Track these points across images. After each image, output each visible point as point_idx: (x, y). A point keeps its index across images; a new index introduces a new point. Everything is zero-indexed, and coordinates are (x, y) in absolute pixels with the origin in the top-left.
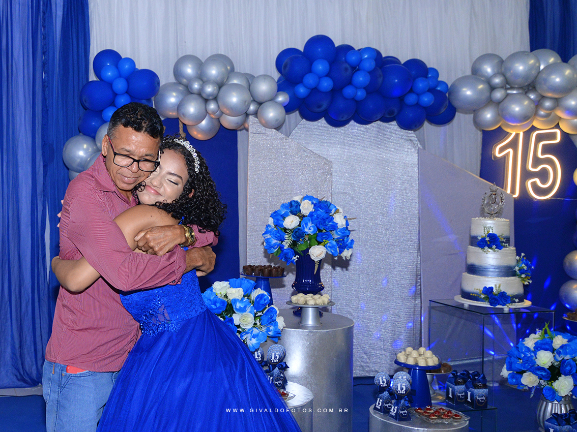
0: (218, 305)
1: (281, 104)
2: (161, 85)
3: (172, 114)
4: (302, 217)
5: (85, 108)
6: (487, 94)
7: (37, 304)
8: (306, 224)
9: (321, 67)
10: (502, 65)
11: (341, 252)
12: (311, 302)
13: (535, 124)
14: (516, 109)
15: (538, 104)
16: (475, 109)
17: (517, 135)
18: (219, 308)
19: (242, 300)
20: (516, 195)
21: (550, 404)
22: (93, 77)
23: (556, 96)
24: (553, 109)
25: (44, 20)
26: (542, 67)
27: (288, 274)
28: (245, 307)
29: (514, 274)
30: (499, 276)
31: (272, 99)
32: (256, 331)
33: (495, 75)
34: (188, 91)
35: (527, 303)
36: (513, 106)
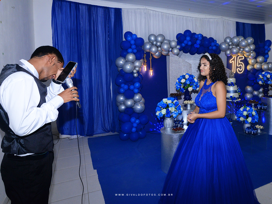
0: (165, 105)
1: (178, 48)
2: (145, 42)
3: (148, 51)
4: (186, 79)
5: (122, 49)
6: (228, 47)
7: (109, 108)
8: (187, 81)
9: (188, 38)
10: (231, 40)
11: (196, 89)
12: (189, 103)
13: (239, 55)
14: (235, 51)
15: (239, 50)
16: (225, 51)
17: (235, 57)
18: (165, 106)
19: (171, 103)
20: (235, 73)
21: (246, 124)
22: (124, 40)
23: (243, 48)
24: (243, 51)
25: (108, 22)
26: (240, 40)
27: (183, 95)
28: (172, 105)
29: (237, 92)
30: (233, 93)
31: (176, 47)
32: (175, 112)
33: (230, 42)
34: (152, 44)
35: (240, 99)
36: (234, 50)
